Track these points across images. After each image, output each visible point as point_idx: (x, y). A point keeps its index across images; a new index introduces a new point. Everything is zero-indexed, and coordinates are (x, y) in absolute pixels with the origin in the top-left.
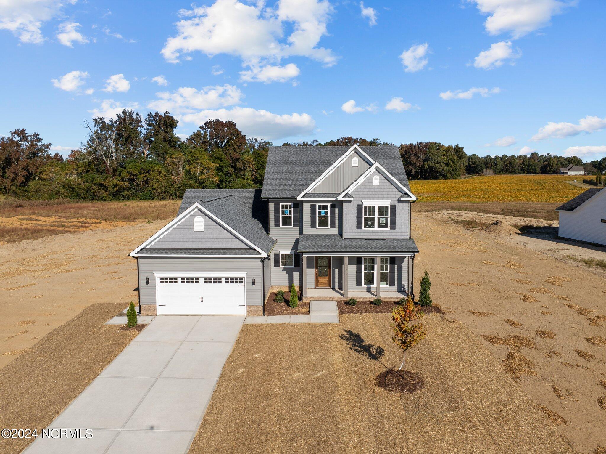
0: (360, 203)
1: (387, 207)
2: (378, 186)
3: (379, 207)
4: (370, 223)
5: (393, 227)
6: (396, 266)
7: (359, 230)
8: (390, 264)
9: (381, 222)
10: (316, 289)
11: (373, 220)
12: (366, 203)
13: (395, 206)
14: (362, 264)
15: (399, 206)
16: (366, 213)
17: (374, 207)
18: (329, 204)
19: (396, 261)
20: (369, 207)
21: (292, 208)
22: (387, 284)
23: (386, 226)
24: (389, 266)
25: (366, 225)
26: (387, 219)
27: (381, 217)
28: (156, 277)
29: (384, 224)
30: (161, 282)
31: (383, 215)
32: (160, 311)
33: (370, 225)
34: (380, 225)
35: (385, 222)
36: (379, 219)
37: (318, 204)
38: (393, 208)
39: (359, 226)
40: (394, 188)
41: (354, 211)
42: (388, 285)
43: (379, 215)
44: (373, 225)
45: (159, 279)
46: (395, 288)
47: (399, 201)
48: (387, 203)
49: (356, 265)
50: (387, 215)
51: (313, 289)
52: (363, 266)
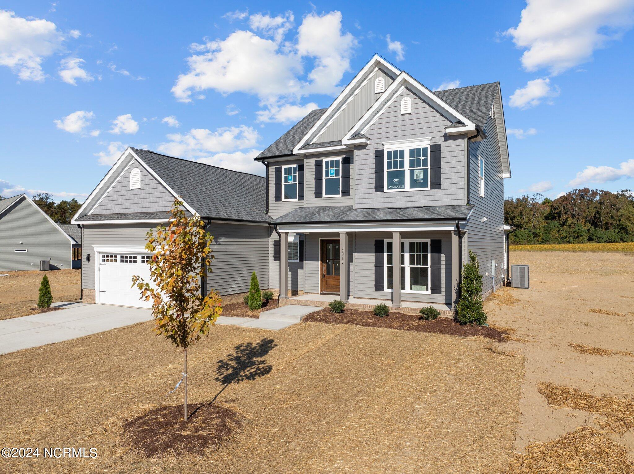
0: (379, 147)
1: (425, 150)
2: (409, 116)
3: (412, 151)
4: (396, 180)
5: (436, 185)
6: (443, 256)
7: (379, 194)
8: (432, 252)
9: (415, 178)
10: (321, 294)
11: (401, 175)
12: (389, 147)
13: (439, 146)
14: (383, 252)
15: (447, 147)
16: (389, 164)
17: (402, 152)
18: (340, 158)
19: (443, 247)
20: (395, 152)
21: (297, 172)
22: (427, 290)
23: (424, 185)
24: (429, 255)
25: (391, 184)
26: (426, 171)
27: (415, 168)
28: (96, 253)
29: (422, 181)
30: (104, 260)
31: (418, 165)
32: (100, 298)
33: (397, 183)
34: (414, 183)
35: (422, 177)
36: (412, 172)
37: (325, 160)
38: (436, 149)
39: (379, 188)
40: (438, 114)
41: (372, 161)
42: (429, 292)
43: (412, 165)
44: (401, 183)
45: (101, 255)
46: (442, 297)
47: (447, 137)
48: (425, 143)
49: (374, 254)
50: (425, 164)
51: (318, 293)
52: (385, 255)
